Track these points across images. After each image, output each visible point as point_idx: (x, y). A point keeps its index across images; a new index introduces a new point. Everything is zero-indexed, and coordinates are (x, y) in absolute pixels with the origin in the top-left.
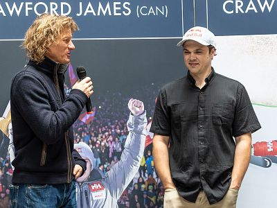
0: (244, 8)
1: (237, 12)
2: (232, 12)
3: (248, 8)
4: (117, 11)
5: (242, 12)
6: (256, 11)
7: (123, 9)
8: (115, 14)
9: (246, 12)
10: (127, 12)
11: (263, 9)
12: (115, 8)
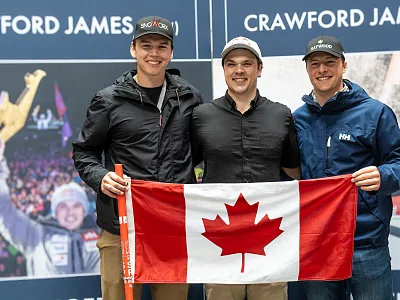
0: (269, 24)
1: (261, 29)
2: (255, 29)
3: (275, 24)
4: (116, 28)
5: (267, 29)
6: (284, 28)
7: (123, 26)
8: (114, 32)
9: (272, 29)
10: (128, 28)
11: (291, 26)
12: (113, 25)
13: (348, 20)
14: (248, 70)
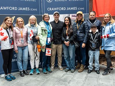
5: (51, 10)
6: (54, 10)
8: (26, 10)
13: (63, 9)
14: (58, 16)
